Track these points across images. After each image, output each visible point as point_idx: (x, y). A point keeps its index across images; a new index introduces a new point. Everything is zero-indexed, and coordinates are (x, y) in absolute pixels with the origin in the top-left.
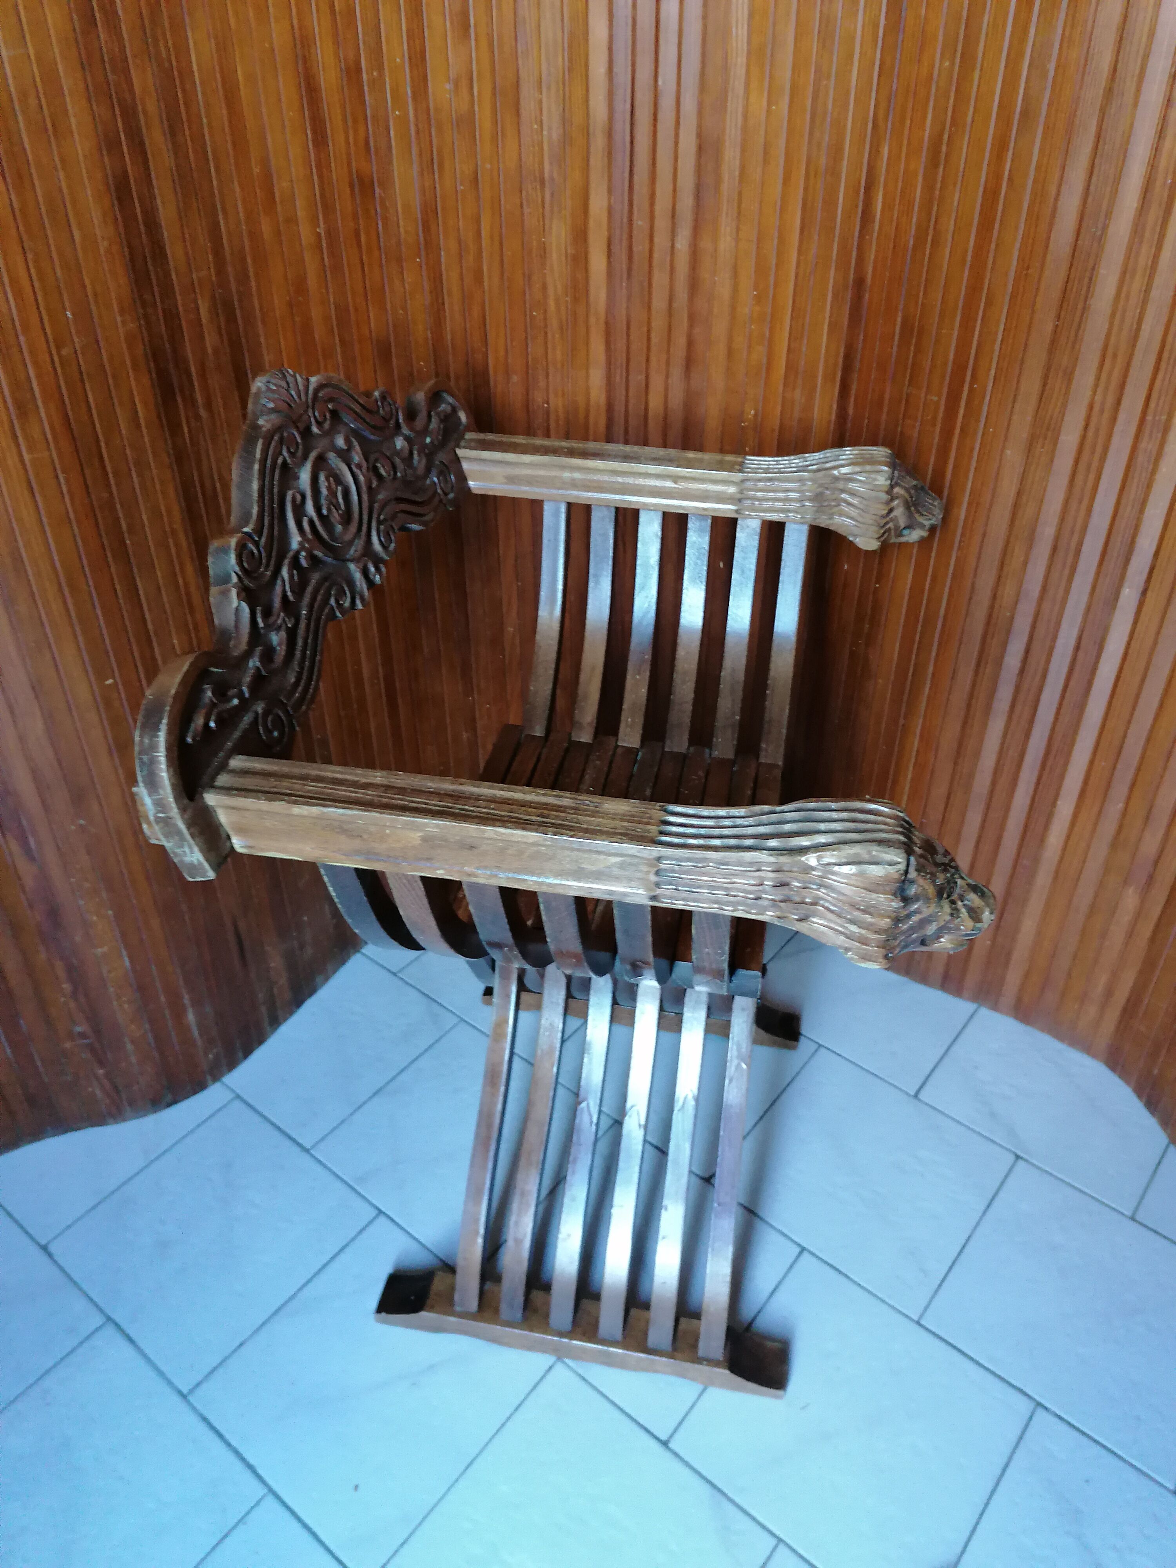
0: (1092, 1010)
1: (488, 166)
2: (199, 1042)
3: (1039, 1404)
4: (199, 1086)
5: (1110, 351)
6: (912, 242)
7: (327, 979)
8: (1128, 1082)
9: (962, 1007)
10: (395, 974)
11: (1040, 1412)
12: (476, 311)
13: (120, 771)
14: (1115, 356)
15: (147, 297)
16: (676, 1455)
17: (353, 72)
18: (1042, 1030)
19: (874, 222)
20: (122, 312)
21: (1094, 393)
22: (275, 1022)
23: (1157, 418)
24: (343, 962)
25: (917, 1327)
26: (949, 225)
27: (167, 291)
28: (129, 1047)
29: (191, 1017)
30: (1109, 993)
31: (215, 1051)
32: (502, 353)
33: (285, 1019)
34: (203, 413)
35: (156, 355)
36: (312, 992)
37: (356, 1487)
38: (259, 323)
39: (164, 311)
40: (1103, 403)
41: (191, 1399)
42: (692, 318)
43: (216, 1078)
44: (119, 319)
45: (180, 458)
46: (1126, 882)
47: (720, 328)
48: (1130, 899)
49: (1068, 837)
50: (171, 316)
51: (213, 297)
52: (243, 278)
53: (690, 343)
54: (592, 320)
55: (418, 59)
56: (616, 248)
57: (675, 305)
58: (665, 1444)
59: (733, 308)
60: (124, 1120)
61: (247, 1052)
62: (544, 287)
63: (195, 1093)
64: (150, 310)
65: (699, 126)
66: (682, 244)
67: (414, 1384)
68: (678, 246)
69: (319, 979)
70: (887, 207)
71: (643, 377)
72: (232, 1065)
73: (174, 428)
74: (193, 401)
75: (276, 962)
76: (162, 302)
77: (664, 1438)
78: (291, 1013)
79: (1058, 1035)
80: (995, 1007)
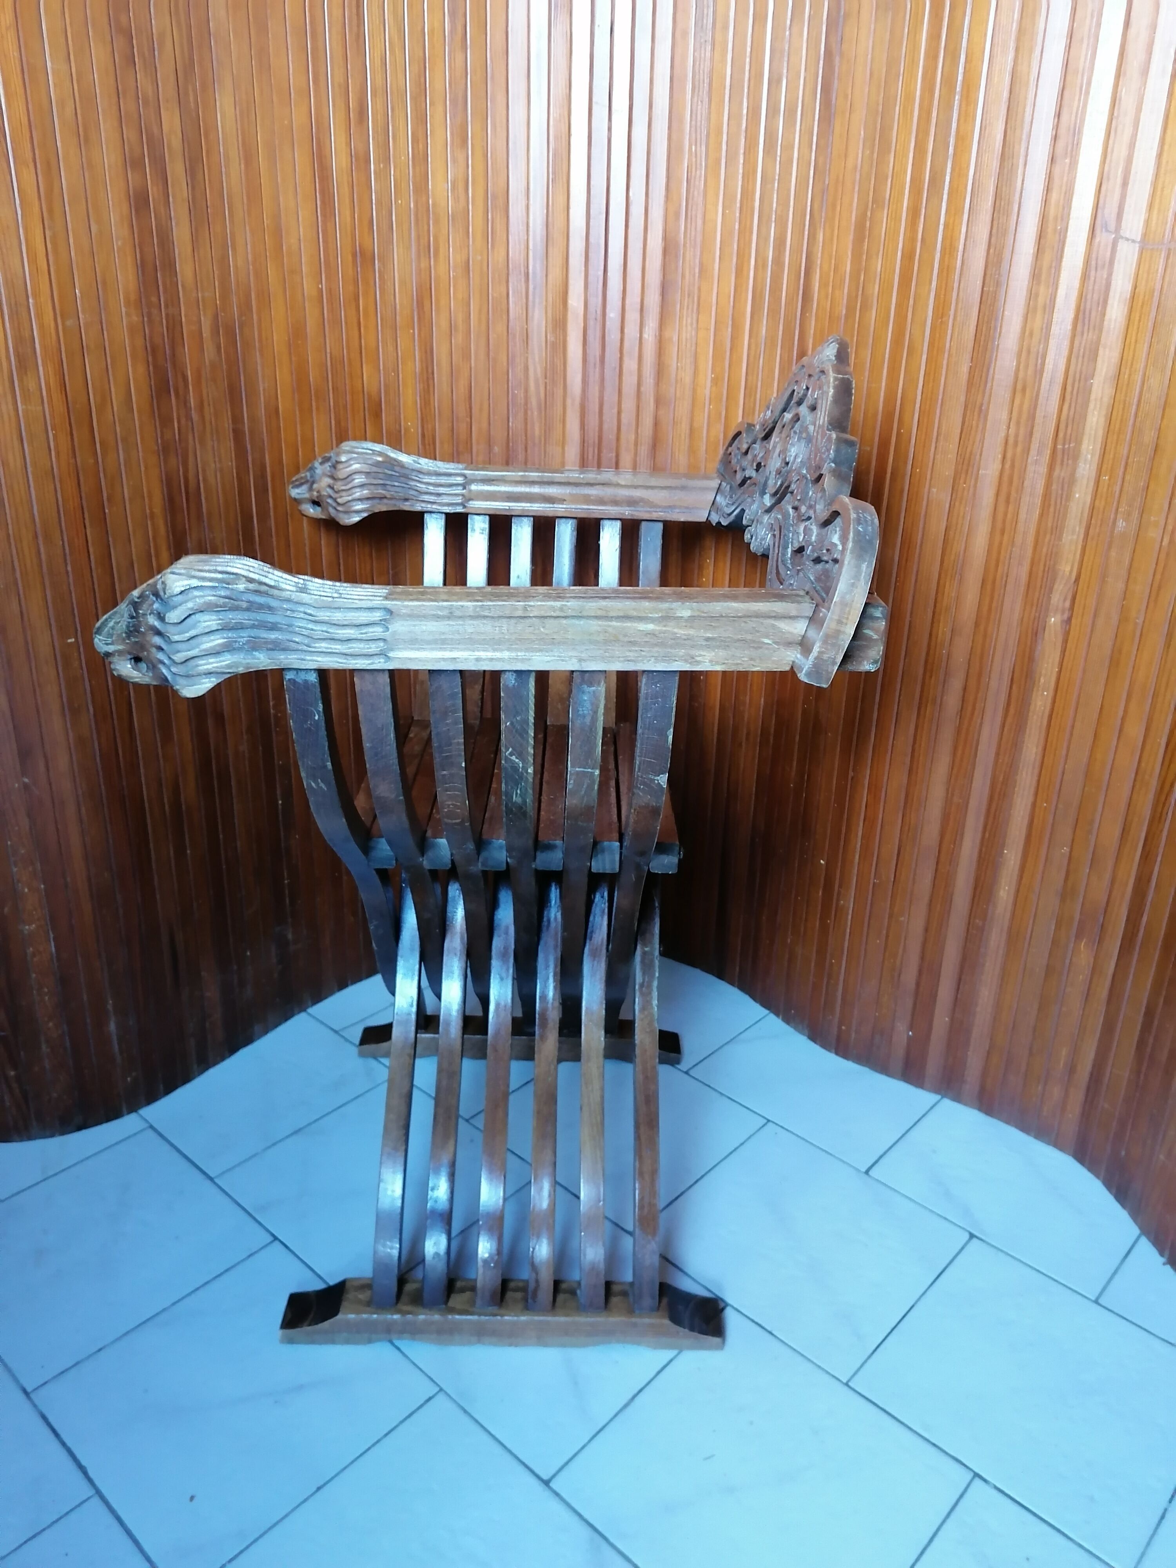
0: (1056, 1092)
1: (479, 258)
2: (119, 1059)
3: (977, 1475)
4: (112, 1114)
5: (1019, 387)
6: (844, 312)
7: (266, 1032)
8: (1097, 1176)
9: (924, 1098)
10: (336, 1032)
11: (977, 1481)
12: (462, 384)
13: (71, 734)
14: (1024, 389)
15: (154, 299)
16: (557, 1494)
17: (361, 160)
18: (1008, 1122)
19: (813, 301)
20: (128, 304)
21: (1009, 428)
22: (205, 1063)
23: (1067, 446)
24: (286, 1018)
25: (846, 1388)
26: (875, 289)
27: (173, 301)
28: (44, 1048)
29: (112, 1027)
30: (1072, 1070)
31: (134, 1074)
32: (485, 425)
33: (215, 1063)
34: (195, 415)
35: (153, 349)
36: (249, 1041)
37: (192, 1498)
38: (258, 354)
39: (167, 315)
40: (1017, 436)
41: (33, 1396)
42: (658, 402)
43: (133, 1108)
44: (123, 310)
45: (166, 449)
46: (1079, 936)
47: (683, 409)
48: (1084, 956)
49: (1018, 891)
50: (174, 324)
51: (216, 317)
52: (246, 307)
53: (656, 424)
54: (569, 402)
55: (421, 158)
56: (590, 338)
57: (642, 389)
58: (547, 1483)
59: (694, 391)
60: (30, 1138)
61: (170, 1088)
62: (526, 369)
63: (108, 1119)
64: (155, 311)
65: (665, 231)
66: (650, 335)
67: (276, 1402)
68: (645, 336)
69: (257, 1028)
70: (824, 284)
71: (614, 455)
72: (152, 1098)
73: (166, 421)
74: (186, 402)
75: (212, 993)
76: (167, 306)
77: (545, 1477)
78: (223, 1058)
79: (1025, 1129)
80: (957, 1098)
